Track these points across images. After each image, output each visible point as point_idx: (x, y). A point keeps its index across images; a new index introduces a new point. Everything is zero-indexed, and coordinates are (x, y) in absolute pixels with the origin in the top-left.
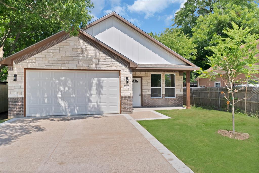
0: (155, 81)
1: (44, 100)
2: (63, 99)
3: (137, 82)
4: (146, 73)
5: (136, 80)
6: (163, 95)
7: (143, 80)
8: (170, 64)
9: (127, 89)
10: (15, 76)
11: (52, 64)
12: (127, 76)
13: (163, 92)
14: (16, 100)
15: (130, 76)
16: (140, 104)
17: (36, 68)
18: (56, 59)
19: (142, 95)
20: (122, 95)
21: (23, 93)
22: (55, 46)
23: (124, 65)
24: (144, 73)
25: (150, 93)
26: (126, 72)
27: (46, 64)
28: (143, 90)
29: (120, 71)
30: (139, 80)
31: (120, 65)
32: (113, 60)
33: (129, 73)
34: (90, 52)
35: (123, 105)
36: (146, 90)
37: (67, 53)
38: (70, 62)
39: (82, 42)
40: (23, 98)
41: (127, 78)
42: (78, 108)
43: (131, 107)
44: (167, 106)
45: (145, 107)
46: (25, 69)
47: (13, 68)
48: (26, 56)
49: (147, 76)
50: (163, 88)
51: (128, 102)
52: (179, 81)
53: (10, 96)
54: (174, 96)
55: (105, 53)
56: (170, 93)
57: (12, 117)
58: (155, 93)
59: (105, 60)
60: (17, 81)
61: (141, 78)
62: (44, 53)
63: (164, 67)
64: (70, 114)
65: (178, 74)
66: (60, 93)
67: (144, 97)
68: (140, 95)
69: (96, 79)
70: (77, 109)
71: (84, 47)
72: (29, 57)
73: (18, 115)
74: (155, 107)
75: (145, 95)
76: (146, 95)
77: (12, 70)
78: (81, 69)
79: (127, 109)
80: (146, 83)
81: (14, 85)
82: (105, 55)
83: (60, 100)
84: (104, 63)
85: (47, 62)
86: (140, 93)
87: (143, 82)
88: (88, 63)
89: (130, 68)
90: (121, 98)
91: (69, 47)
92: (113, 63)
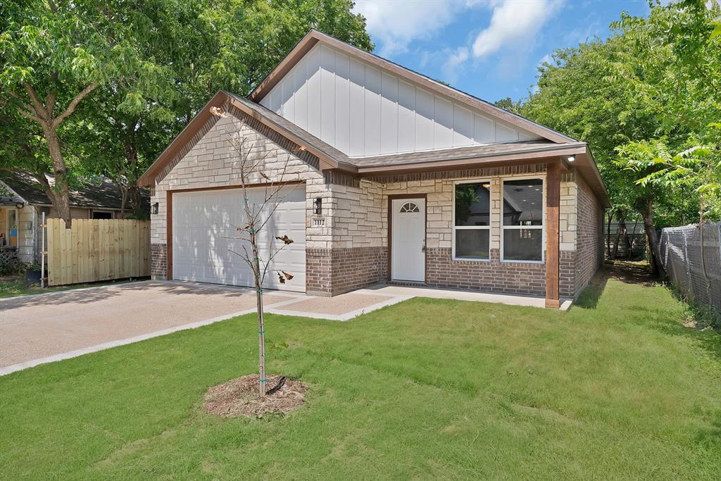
1: (194, 252)
2: (217, 251)
3: (417, 210)
5: (413, 205)
6: (494, 250)
7: (428, 204)
9: (318, 230)
10: (157, 205)
11: (196, 180)
12: (319, 195)
13: (496, 243)
15: (327, 193)
18: (201, 168)
20: (309, 245)
21: (165, 237)
22: (200, 142)
23: (313, 166)
24: (432, 182)
25: (452, 245)
26: (317, 184)
27: (190, 180)
29: (304, 182)
31: (306, 167)
32: (291, 156)
33: (323, 187)
34: (250, 144)
35: (311, 271)
36: (437, 236)
37: (216, 152)
38: (221, 172)
40: (165, 245)
41: (319, 201)
43: (328, 279)
44: (506, 290)
45: (433, 286)
46: (170, 193)
47: (155, 191)
48: (168, 167)
50: (496, 229)
51: (322, 266)
53: (152, 241)
54: (539, 259)
57: (154, 278)
59: (275, 159)
60: (159, 214)
62: (187, 158)
67: (429, 255)
68: (423, 249)
71: (240, 133)
72: (171, 170)
74: (463, 288)
75: (431, 249)
76: (437, 251)
77: (154, 194)
79: (320, 282)
81: (156, 222)
82: (275, 146)
84: (274, 167)
85: (190, 176)
86: (424, 244)
89: (326, 173)
90: (309, 253)
91: (217, 139)
92: (293, 162)
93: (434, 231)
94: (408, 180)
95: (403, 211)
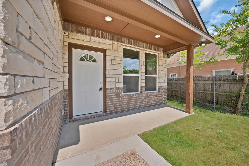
3: (94, 61)
4: (114, 42)
5: (91, 57)
6: (141, 87)
7: (107, 57)
13: (142, 83)
19: (104, 89)
24: (111, 42)
25: (121, 85)
28: (108, 79)
30: (98, 56)
36: (114, 80)
49: (116, 49)
50: (142, 76)
52: (163, 66)
54: (156, 90)
56: (151, 84)
61: (104, 51)
65: (162, 54)
67: (108, 93)
68: (100, 89)
75: (111, 89)
76: (114, 90)
80: (114, 63)
86: (101, 85)
87: (107, 62)
93: (112, 76)
94: (92, 35)
95: (82, 59)
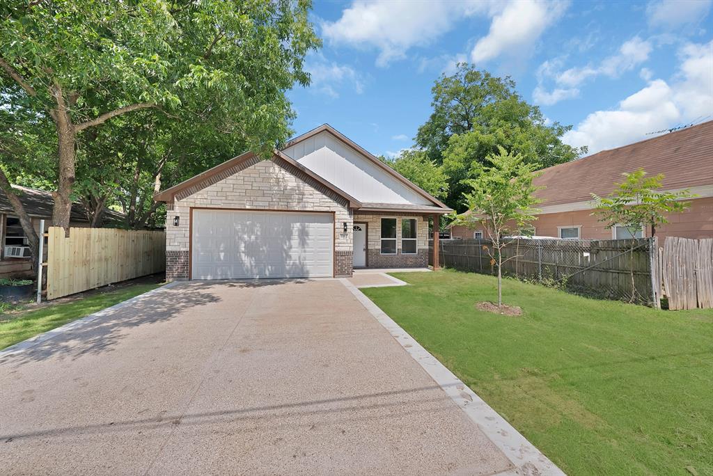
0: (388, 228)
1: (219, 256)
2: (248, 254)
3: (360, 230)
4: (374, 216)
5: (358, 227)
6: (398, 249)
7: (369, 227)
8: (410, 204)
9: (345, 241)
10: (177, 218)
11: (231, 202)
12: (345, 221)
13: (399, 246)
14: (177, 255)
15: (350, 220)
16: (364, 264)
17: (208, 206)
18: (238, 194)
19: (367, 250)
20: (337, 249)
21: (188, 245)
22: (237, 174)
23: (341, 204)
24: (371, 216)
25: (380, 247)
26: (343, 214)
27: (223, 201)
28: (369, 243)
29: (335, 212)
30: (363, 227)
31: (335, 204)
32: (324, 196)
33: (348, 217)
34: (290, 184)
35: (339, 264)
36: (374, 243)
37: (255, 184)
38: (259, 199)
39: (277, 168)
40: (187, 252)
41: (345, 224)
42: (270, 267)
43: (351, 268)
45: (371, 268)
46: (192, 208)
47: (173, 207)
48: (193, 188)
49: (375, 221)
50: (399, 240)
51: (346, 261)
52: (422, 229)
53: (168, 248)
54: (415, 252)
55: (311, 185)
56: (410, 247)
57: (171, 280)
58: (387, 247)
59: (312, 197)
60: (180, 226)
61: (367, 223)
62: (220, 184)
63: (400, 207)
64: (258, 277)
65: (422, 218)
66: (243, 245)
67: (370, 252)
68: (364, 249)
69: (298, 224)
70: (269, 270)
71: (280, 176)
72: (198, 191)
73: (180, 277)
74: (386, 267)
75: (371, 250)
76: (374, 250)
77: (173, 209)
78: (276, 209)
79: (345, 270)
80: (374, 231)
81: (174, 232)
82: (312, 189)
83: (243, 255)
84: (311, 201)
85: (224, 198)
86: (365, 247)
87: (369, 230)
88: (285, 200)
89: (349, 209)
90: (336, 254)
91: (257, 176)
92: (324, 200)
93: (372, 240)
